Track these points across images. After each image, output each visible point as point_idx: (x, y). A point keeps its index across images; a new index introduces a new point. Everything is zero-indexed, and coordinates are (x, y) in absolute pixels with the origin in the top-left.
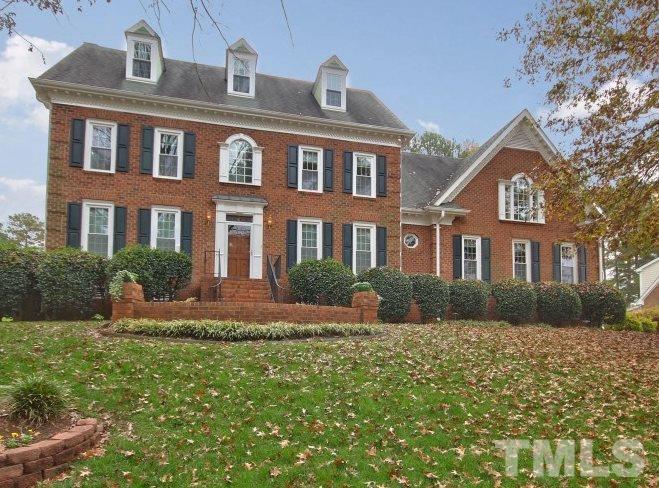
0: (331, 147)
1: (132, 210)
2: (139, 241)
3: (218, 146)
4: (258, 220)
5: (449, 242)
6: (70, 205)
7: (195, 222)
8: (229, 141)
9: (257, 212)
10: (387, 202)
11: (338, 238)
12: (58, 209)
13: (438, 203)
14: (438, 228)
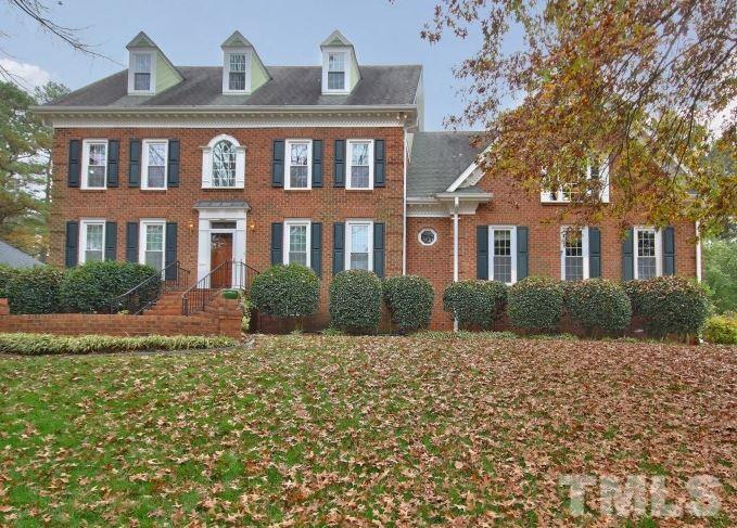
0: (321, 136)
1: (122, 225)
2: (128, 255)
3: (201, 151)
4: (242, 225)
5: (472, 234)
6: (68, 224)
7: (180, 232)
8: (212, 143)
9: (240, 217)
10: (386, 193)
11: (329, 239)
12: (59, 228)
13: (453, 188)
14: (456, 219)
